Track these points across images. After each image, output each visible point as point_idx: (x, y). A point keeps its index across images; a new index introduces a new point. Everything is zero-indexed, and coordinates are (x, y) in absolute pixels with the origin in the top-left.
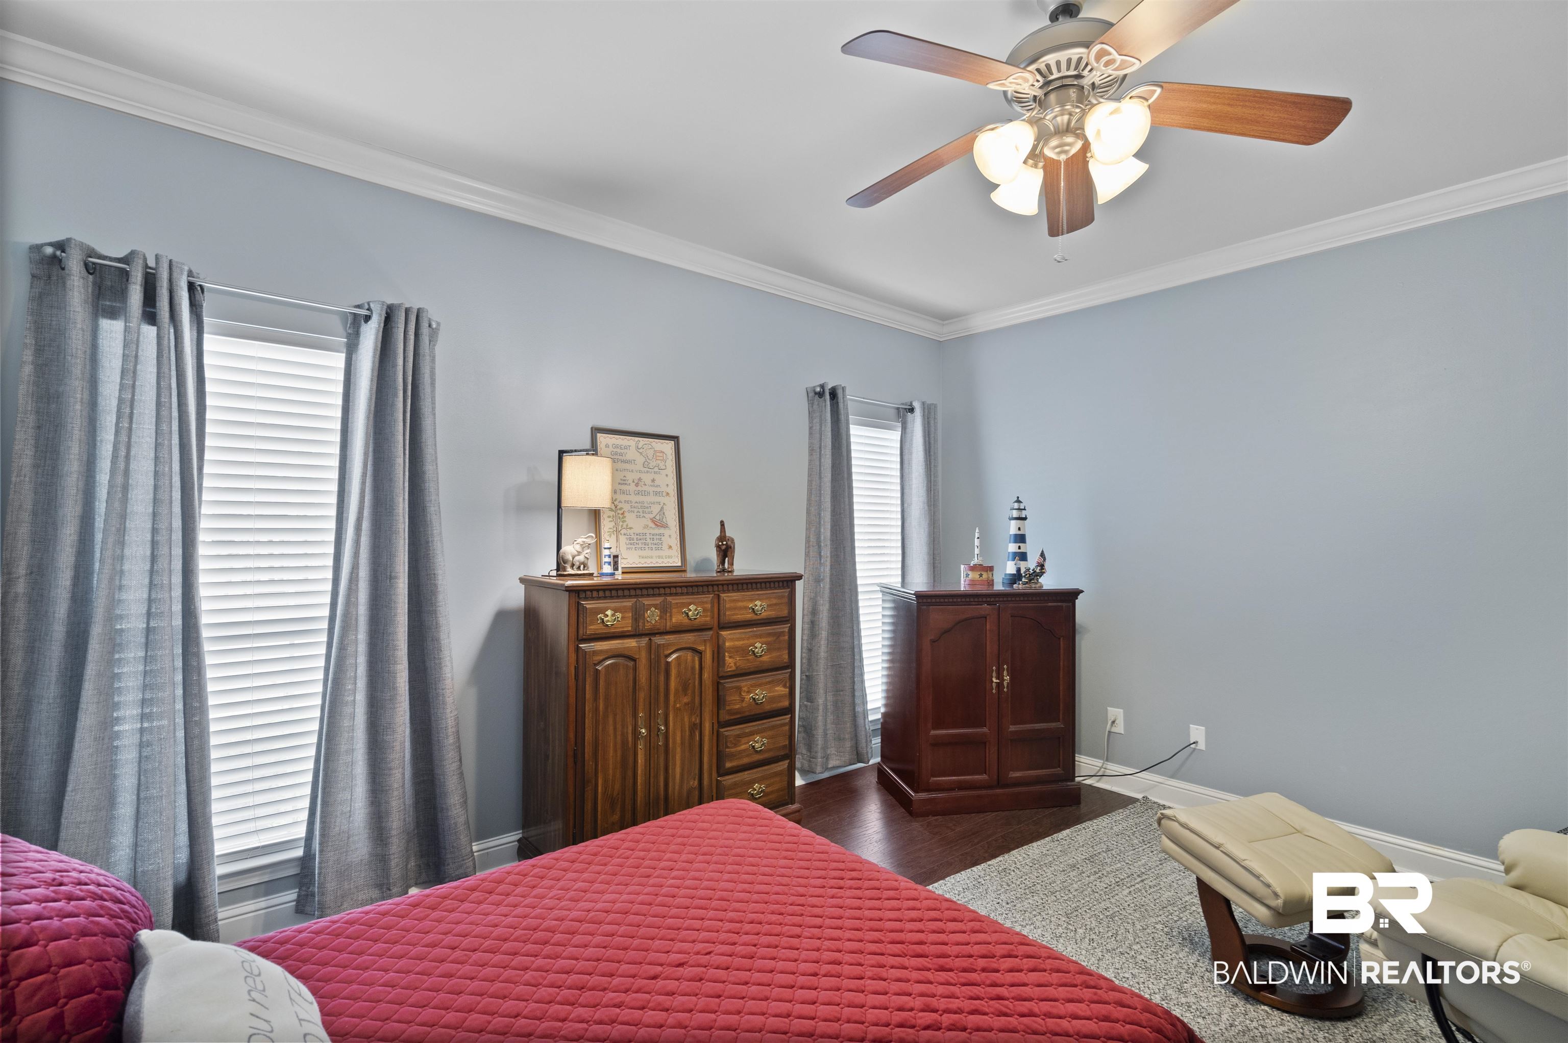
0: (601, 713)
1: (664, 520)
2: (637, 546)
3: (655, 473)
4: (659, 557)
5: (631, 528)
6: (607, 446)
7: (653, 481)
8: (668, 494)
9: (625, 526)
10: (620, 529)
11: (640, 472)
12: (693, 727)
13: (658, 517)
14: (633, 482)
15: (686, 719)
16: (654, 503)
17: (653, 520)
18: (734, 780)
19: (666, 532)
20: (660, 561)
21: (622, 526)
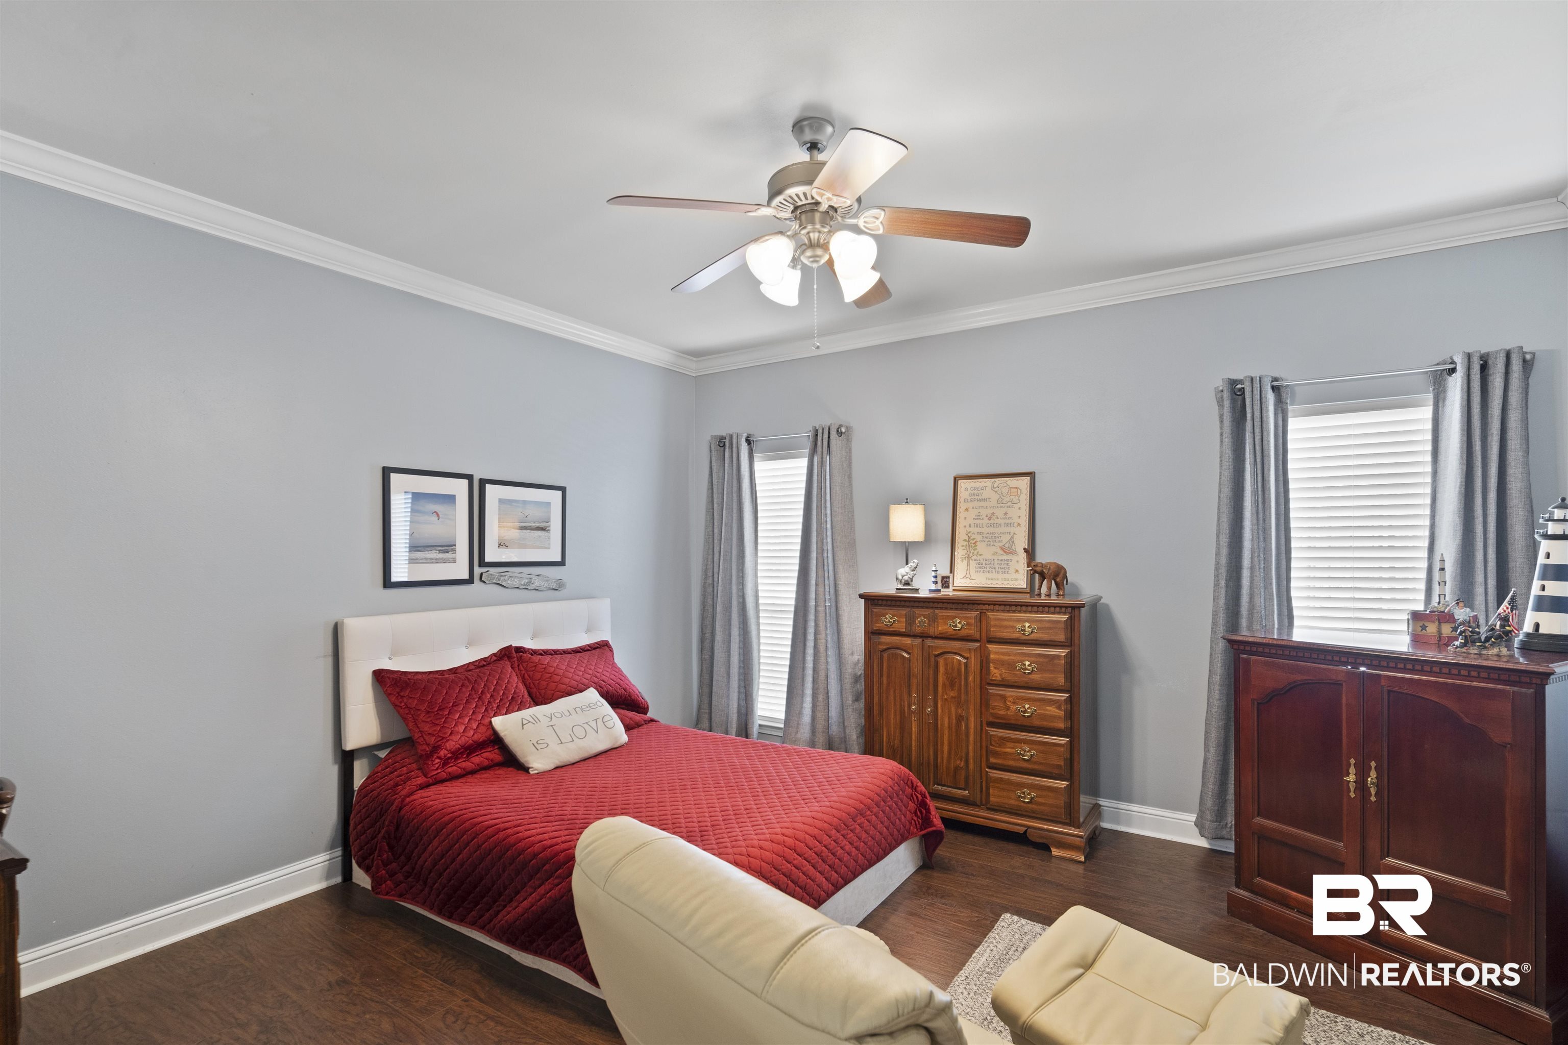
0: (885, 686)
1: (1013, 547)
2: (985, 570)
3: (1007, 507)
4: (1005, 579)
5: (981, 555)
6: (966, 489)
7: (1006, 514)
8: (1019, 524)
9: (975, 553)
10: (971, 555)
11: (994, 507)
12: (960, 718)
13: (1007, 545)
14: (987, 516)
15: (953, 709)
16: (1004, 533)
17: (1002, 548)
18: (1000, 776)
19: (1014, 558)
20: (1005, 583)
21: (973, 553)
